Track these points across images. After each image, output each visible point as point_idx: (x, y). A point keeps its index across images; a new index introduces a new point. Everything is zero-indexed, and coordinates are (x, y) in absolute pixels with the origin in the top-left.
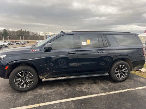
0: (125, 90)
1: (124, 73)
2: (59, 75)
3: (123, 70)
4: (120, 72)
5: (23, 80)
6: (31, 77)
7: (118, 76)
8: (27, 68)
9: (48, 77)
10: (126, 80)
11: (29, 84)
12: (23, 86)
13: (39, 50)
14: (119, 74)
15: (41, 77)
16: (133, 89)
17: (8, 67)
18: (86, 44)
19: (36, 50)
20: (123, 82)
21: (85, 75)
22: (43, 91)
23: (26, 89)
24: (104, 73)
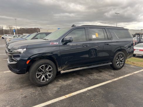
0: (128, 75)
1: (121, 61)
2: (74, 67)
3: (121, 59)
4: (119, 61)
5: (43, 74)
6: (50, 70)
7: (118, 65)
8: (48, 61)
9: (65, 69)
10: (123, 68)
11: (49, 77)
12: (43, 79)
13: (57, 43)
14: (118, 62)
15: (59, 70)
16: (133, 74)
17: (29, 61)
18: (95, 37)
19: (55, 43)
20: (121, 69)
21: (94, 65)
22: (62, 83)
23: (46, 82)
24: (107, 63)
